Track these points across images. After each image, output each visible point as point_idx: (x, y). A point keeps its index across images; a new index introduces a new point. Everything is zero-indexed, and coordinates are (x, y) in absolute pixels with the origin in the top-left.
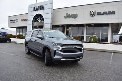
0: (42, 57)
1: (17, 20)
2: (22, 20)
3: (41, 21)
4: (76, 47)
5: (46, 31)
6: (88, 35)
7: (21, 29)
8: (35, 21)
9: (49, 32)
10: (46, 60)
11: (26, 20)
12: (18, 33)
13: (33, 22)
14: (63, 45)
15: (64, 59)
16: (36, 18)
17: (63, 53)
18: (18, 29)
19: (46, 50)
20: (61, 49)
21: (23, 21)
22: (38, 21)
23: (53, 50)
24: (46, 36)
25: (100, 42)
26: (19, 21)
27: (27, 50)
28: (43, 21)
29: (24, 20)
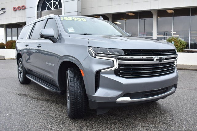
0: (59, 92)
1: (4, 9)
2: (15, 9)
3: (57, 7)
4: (160, 60)
5: (66, 18)
6: (162, 36)
7: (15, 30)
8: (43, 9)
9: (75, 19)
10: (68, 100)
11: (24, 8)
12: (9, 39)
13: (37, 10)
14: (123, 53)
15: (128, 99)
16: (44, 2)
17: (124, 81)
18: (9, 30)
19: (68, 72)
20: (116, 67)
21: (18, 11)
22: (49, 8)
23: (91, 71)
24: (67, 32)
25: (189, 49)
26: (9, 10)
27: (22, 74)
28: (61, 7)
29: (19, 7)
